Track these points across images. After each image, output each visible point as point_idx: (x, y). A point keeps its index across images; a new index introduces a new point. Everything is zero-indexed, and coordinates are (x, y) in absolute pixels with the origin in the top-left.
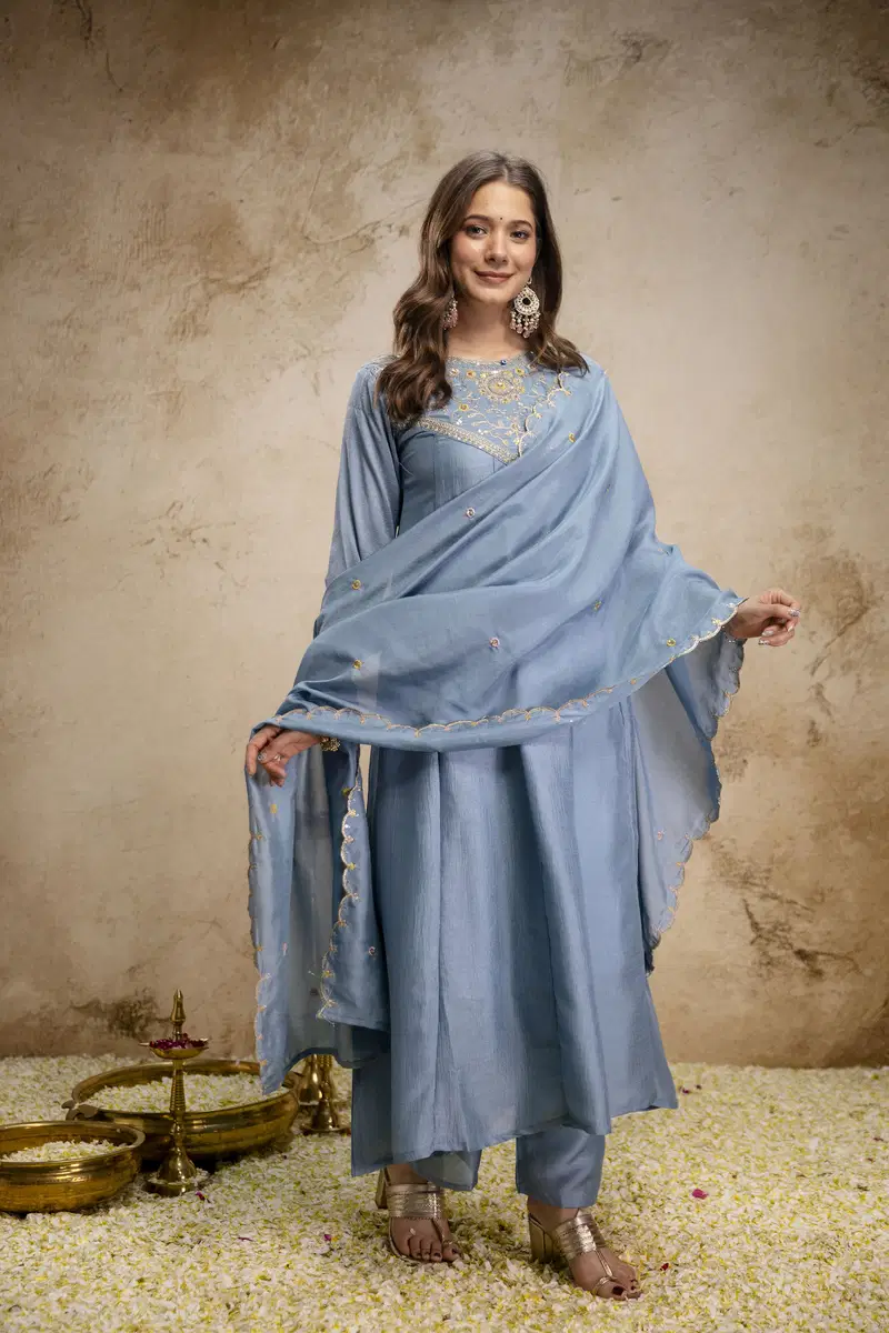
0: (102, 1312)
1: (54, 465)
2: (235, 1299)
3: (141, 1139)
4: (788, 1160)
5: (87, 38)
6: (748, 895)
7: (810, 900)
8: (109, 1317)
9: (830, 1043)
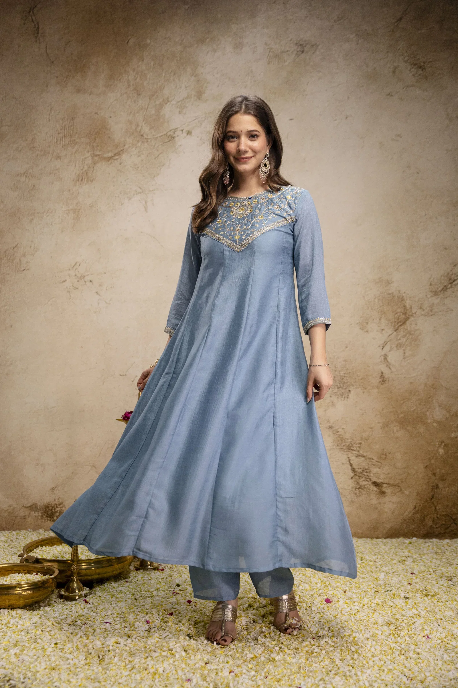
0: (37, 659)
1: (18, 244)
2: (102, 653)
3: (57, 572)
4: (370, 583)
5: (36, 37)
6: (350, 455)
7: (380, 458)
8: (40, 663)
9: (388, 526)
